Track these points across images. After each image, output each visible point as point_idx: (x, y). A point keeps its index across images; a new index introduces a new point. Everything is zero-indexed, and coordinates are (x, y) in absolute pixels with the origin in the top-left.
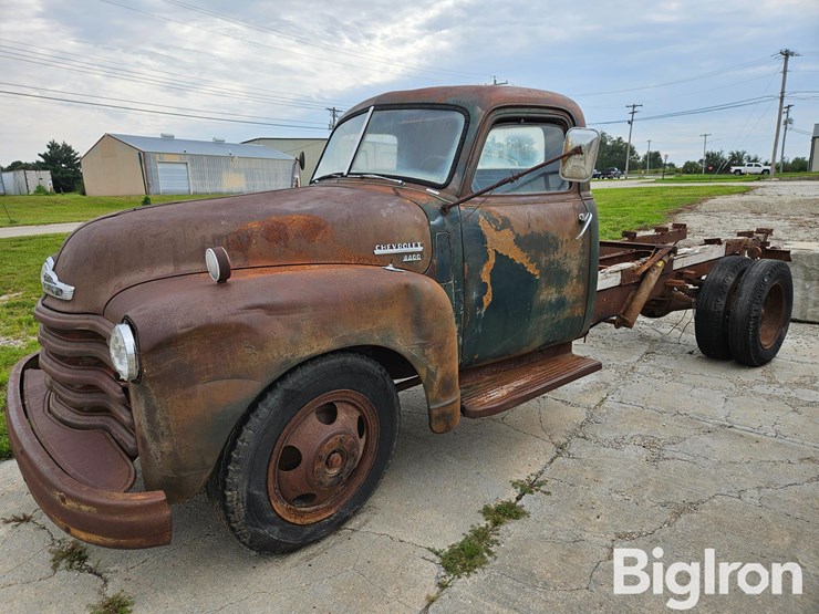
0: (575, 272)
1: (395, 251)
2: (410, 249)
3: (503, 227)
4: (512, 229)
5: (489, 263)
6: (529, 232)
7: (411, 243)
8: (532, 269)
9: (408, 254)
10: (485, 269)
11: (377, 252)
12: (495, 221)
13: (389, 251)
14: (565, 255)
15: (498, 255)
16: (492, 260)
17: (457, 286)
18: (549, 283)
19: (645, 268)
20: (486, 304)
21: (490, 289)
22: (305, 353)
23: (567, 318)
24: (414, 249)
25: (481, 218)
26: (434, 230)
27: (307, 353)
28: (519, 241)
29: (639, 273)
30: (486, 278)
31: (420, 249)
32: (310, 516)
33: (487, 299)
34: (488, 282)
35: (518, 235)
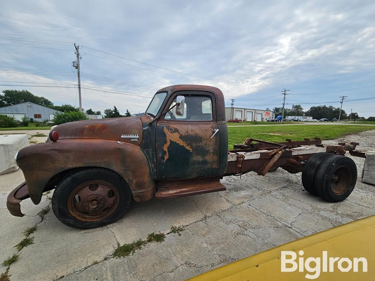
0: (212, 151)
1: (128, 137)
2: (134, 137)
3: (174, 132)
4: (179, 133)
5: (167, 144)
6: (187, 134)
7: (135, 134)
8: (188, 148)
9: (133, 138)
10: (165, 146)
11: (122, 137)
12: (171, 130)
13: (126, 137)
14: (206, 144)
15: (171, 141)
16: (169, 143)
17: (153, 151)
18: (198, 154)
19: (273, 153)
20: (166, 159)
21: (167, 154)
22: (70, 166)
23: (209, 168)
24: (135, 137)
25: (165, 128)
26: (144, 131)
27: (71, 166)
28: (181, 137)
29: (270, 155)
30: (165, 149)
31: (138, 137)
32: (89, 219)
33: (166, 157)
34: (167, 151)
35: (181, 135)
